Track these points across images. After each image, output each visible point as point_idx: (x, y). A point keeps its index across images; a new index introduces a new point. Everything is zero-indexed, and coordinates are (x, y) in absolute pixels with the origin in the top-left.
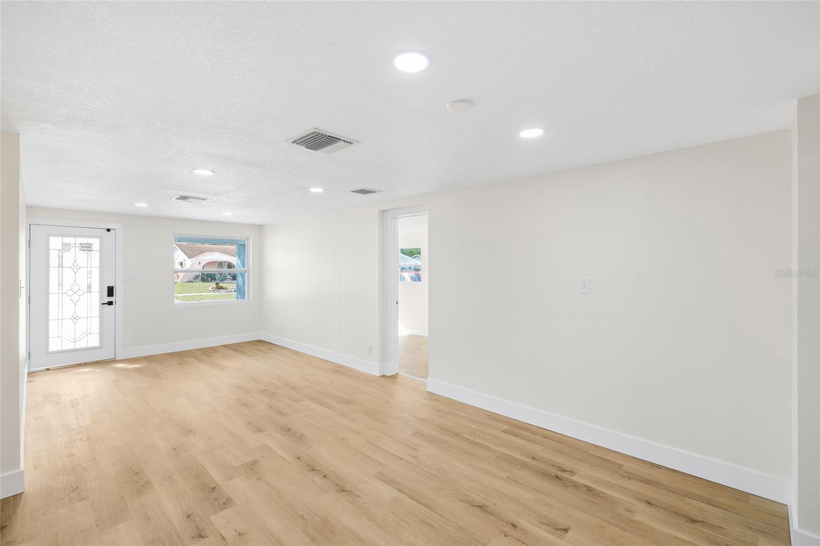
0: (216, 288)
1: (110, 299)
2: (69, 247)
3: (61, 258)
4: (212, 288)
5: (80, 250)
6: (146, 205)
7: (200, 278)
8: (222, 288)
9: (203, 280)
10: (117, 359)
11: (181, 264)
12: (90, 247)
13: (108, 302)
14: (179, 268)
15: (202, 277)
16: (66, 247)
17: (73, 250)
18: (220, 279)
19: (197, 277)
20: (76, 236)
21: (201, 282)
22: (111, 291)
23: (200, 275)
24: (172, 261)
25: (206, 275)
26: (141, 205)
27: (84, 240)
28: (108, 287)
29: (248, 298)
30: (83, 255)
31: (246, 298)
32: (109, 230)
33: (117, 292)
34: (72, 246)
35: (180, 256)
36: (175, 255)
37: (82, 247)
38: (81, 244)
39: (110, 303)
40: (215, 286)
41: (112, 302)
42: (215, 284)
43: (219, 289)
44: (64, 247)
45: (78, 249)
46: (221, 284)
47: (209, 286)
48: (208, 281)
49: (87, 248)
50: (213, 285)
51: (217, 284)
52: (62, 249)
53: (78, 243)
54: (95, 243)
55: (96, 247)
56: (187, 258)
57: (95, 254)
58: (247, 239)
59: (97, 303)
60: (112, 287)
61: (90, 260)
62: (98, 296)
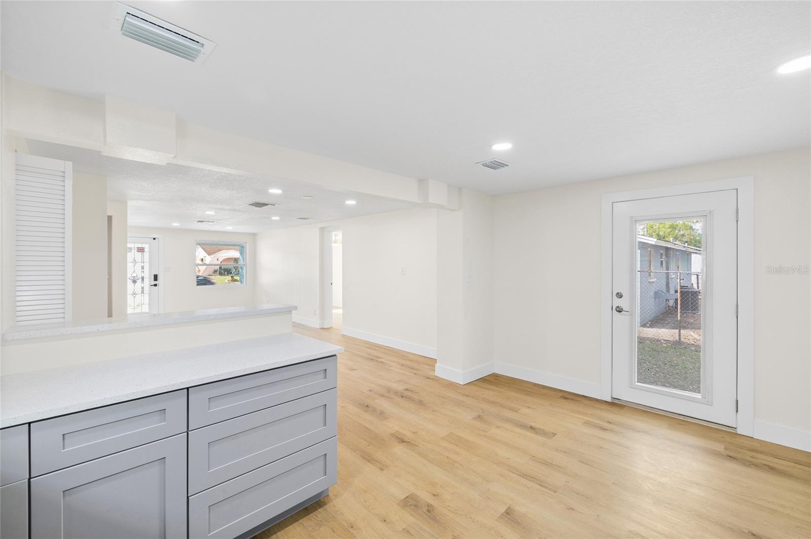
0: (231, 281)
1: (156, 282)
2: (130, 250)
4: (228, 281)
6: (178, 224)
7: (218, 272)
8: (236, 281)
9: (221, 274)
11: (202, 260)
12: (143, 250)
14: (201, 263)
15: (220, 272)
17: (133, 251)
18: (235, 273)
19: (215, 271)
20: (134, 243)
21: (219, 276)
22: (156, 278)
23: (218, 269)
24: (195, 257)
25: (224, 269)
26: (176, 225)
27: (140, 246)
28: (154, 275)
29: (246, 283)
30: (139, 254)
31: (245, 283)
32: (154, 239)
33: (159, 278)
34: (132, 249)
35: (201, 253)
36: (197, 253)
38: (138, 248)
39: (155, 285)
40: (231, 279)
41: (157, 284)
42: (230, 277)
43: (234, 281)
45: (136, 251)
46: (235, 278)
47: (225, 279)
48: (224, 275)
49: (141, 250)
50: (229, 278)
51: (232, 277)
53: (136, 247)
54: (147, 247)
55: (147, 250)
56: (207, 255)
57: (146, 254)
58: (246, 243)
59: (148, 285)
60: (157, 275)
61: (143, 258)
62: (149, 281)
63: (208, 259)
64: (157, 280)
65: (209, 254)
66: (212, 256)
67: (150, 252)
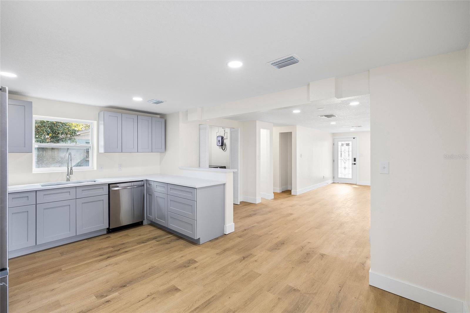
1: (355, 162)
3: (341, 148)
5: (346, 146)
10: (357, 184)
16: (342, 145)
17: (344, 146)
20: (345, 141)
22: (355, 160)
27: (347, 142)
28: (354, 158)
32: (354, 138)
33: (357, 160)
39: (355, 164)
49: (348, 145)
53: (346, 143)
54: (350, 143)
57: (350, 147)
59: (351, 164)
60: (355, 158)
61: (349, 149)
62: (351, 161)
64: (355, 161)
67: (352, 145)
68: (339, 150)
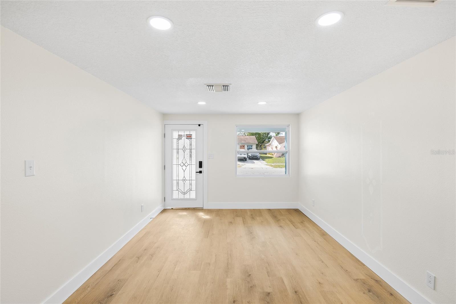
1: (201, 169)
2: (181, 137)
3: (178, 143)
5: (186, 139)
10: (204, 208)
11: (276, 147)
12: (191, 137)
13: (200, 171)
14: (275, 149)
17: (183, 138)
20: (184, 130)
22: (201, 165)
27: (188, 133)
28: (199, 162)
30: (188, 141)
32: (199, 125)
33: (204, 164)
34: (182, 136)
35: (276, 144)
37: (187, 136)
38: (187, 135)
39: (200, 172)
41: (201, 171)
44: (179, 137)
45: (185, 138)
49: (189, 137)
52: (178, 138)
53: (185, 134)
54: (193, 134)
55: (194, 136)
56: (279, 144)
57: (193, 141)
58: (288, 126)
59: (195, 172)
60: (202, 162)
61: (191, 145)
62: (195, 168)
63: (279, 146)
65: (280, 143)
66: (281, 145)
67: (196, 139)
68: (175, 146)
